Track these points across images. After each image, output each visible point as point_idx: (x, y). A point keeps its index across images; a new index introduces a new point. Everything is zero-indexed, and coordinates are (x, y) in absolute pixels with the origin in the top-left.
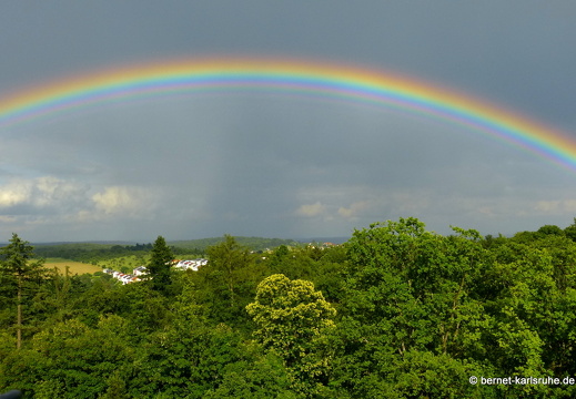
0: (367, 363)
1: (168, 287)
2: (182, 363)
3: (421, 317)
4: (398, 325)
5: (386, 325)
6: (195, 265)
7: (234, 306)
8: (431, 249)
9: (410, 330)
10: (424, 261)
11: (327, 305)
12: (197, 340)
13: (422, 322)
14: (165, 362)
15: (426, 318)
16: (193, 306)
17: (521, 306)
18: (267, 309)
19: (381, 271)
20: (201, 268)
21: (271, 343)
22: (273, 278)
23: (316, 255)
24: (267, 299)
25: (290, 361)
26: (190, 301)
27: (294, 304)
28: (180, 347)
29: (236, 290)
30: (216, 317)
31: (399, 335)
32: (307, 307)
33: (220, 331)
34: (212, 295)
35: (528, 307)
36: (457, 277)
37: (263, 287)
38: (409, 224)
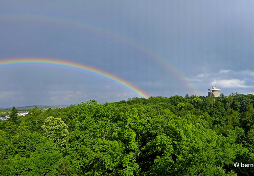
0: (82, 143)
1: (16, 121)
2: (23, 145)
3: (98, 128)
4: (91, 131)
5: (87, 131)
6: (24, 114)
7: (37, 126)
8: (100, 109)
9: (94, 132)
10: (98, 112)
11: (65, 125)
12: (28, 137)
13: (98, 130)
14: (18, 145)
15: (99, 129)
16: (25, 126)
17: (130, 124)
18: (48, 127)
19: (86, 115)
20: (26, 115)
21: (49, 137)
22: (49, 117)
23: (59, 110)
24: (47, 124)
25: (55, 142)
26: (24, 125)
27: (56, 125)
28: (23, 140)
29: (38, 121)
30: (32, 130)
31: (91, 134)
32: (59, 126)
33: (35, 134)
34: (31, 123)
35: (132, 124)
36: (108, 116)
37: (46, 120)
38: (93, 101)
